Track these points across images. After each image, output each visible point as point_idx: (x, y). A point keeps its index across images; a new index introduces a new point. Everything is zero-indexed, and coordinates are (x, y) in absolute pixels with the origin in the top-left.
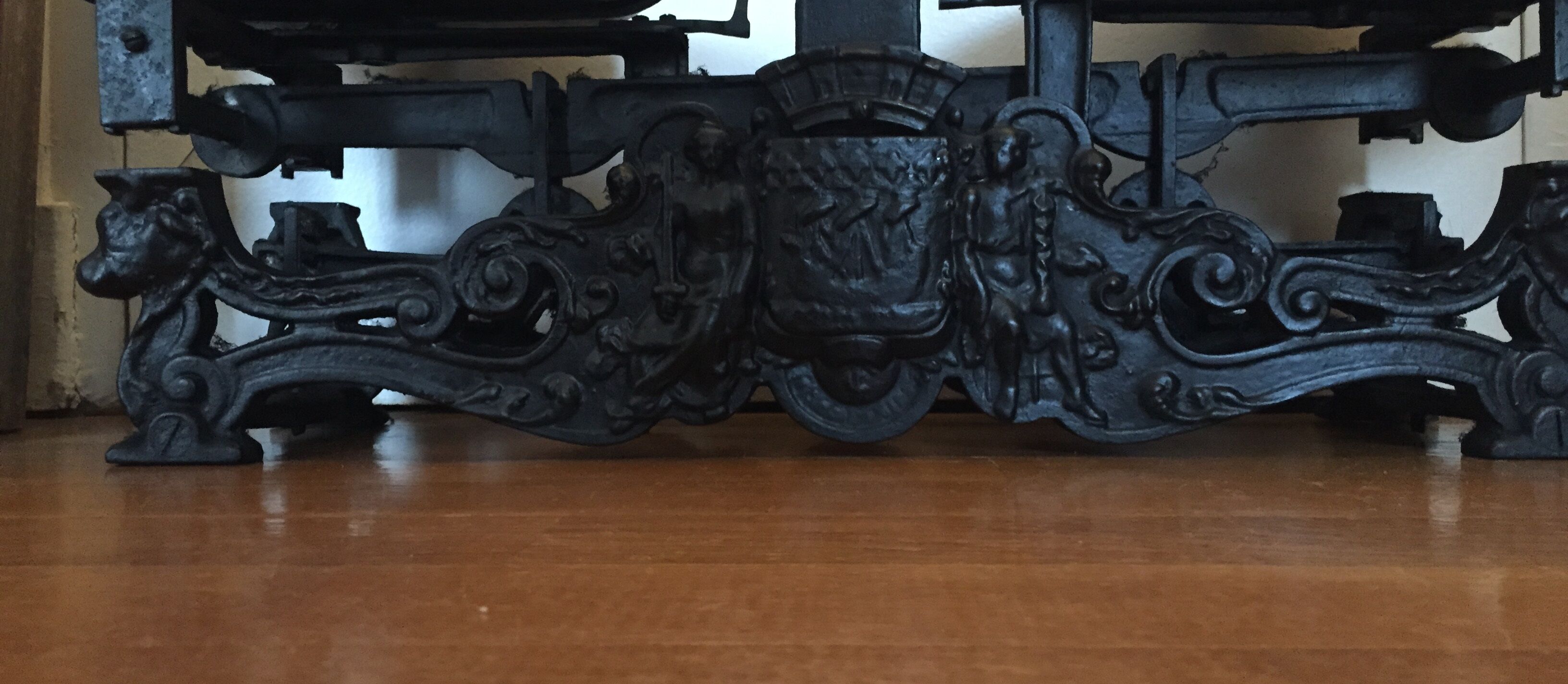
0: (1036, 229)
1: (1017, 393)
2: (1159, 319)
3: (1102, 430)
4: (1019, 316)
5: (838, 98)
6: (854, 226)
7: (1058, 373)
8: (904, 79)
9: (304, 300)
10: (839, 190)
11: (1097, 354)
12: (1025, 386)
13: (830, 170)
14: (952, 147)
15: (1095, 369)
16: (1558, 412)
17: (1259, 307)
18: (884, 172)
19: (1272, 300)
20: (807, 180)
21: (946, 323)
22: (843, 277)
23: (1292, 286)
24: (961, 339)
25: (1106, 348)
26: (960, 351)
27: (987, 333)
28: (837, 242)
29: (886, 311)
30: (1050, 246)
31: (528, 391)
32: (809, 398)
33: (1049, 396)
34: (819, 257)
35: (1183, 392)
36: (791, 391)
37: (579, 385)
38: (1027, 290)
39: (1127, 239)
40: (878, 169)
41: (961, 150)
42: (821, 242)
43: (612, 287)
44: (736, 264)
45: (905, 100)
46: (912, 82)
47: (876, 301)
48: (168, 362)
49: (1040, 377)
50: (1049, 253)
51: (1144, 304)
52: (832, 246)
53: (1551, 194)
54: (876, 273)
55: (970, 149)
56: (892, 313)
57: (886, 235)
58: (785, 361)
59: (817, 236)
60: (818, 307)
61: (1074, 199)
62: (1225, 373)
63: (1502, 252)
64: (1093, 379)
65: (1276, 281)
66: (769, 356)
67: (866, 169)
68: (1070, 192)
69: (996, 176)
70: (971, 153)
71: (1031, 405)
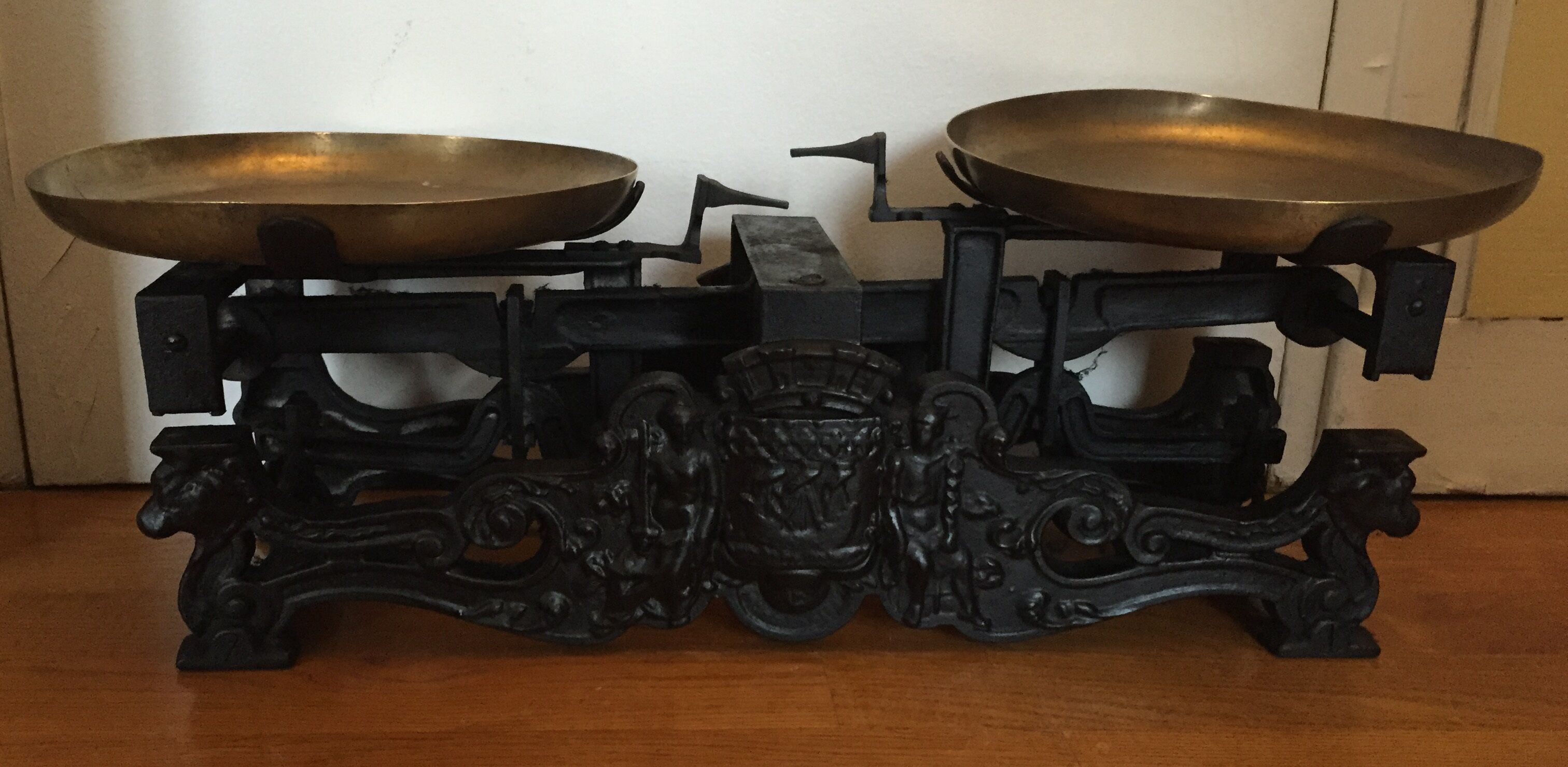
0: (948, 487)
1: (922, 608)
2: (1038, 554)
3: (986, 633)
4: (928, 554)
5: (793, 388)
6: (801, 490)
7: (955, 591)
8: (849, 374)
9: (334, 539)
10: (787, 461)
11: (987, 578)
12: (928, 601)
13: (783, 445)
14: (884, 424)
15: (985, 588)
16: (1332, 625)
17: (1119, 543)
18: (828, 448)
19: (1128, 539)
20: (764, 453)
21: (870, 559)
22: (790, 529)
23: (1146, 529)
24: (881, 568)
25: (994, 574)
26: (880, 577)
27: (903, 566)
28: (786, 502)
29: (822, 554)
30: (958, 501)
31: (524, 605)
32: (755, 608)
33: (949, 609)
34: (770, 512)
35: (1052, 605)
36: (740, 603)
37: (568, 600)
38: (937, 532)
39: (1020, 492)
40: (822, 446)
41: (890, 425)
42: (773, 502)
43: (595, 526)
44: (702, 513)
45: (848, 392)
46: (855, 375)
47: (817, 547)
48: (221, 587)
49: (941, 595)
50: (956, 506)
51: (1028, 540)
52: (782, 506)
53: (1353, 468)
54: (817, 526)
55: (898, 425)
56: (828, 555)
57: (827, 497)
58: (736, 582)
59: (769, 497)
60: (768, 550)
61: (980, 460)
62: (1085, 592)
63: (1310, 506)
64: (983, 594)
65: (1131, 527)
66: (725, 578)
67: (813, 446)
68: (977, 455)
69: (918, 447)
70: (899, 428)
71: (932, 615)
